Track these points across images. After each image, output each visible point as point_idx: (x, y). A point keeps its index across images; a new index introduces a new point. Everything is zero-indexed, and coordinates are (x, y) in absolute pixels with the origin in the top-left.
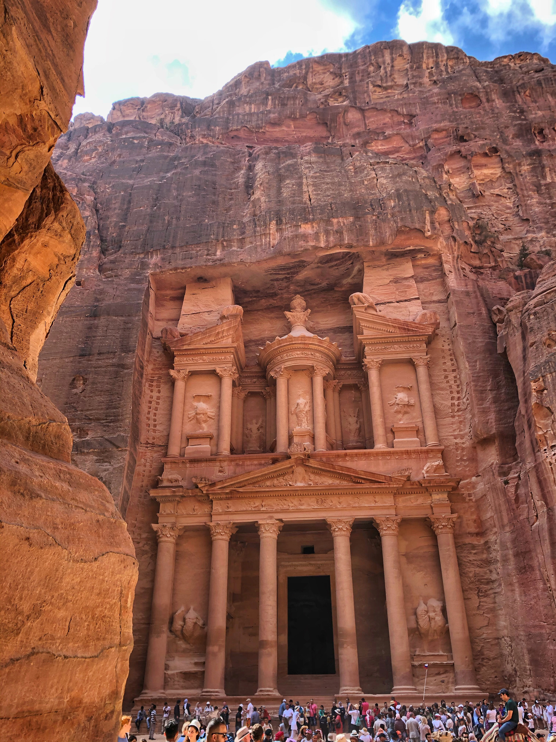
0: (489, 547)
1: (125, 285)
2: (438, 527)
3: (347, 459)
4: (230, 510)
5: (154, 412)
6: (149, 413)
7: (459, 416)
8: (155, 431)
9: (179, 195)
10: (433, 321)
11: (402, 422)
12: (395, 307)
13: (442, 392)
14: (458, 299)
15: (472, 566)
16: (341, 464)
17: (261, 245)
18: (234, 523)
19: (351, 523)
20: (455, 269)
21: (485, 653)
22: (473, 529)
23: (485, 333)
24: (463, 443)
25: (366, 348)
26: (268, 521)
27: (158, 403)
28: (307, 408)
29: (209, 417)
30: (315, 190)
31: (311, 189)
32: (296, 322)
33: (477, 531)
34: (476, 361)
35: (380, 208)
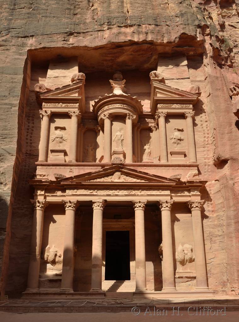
0: (219, 218)
1: (12, 56)
2: (193, 207)
3: (145, 168)
4: (77, 194)
5: (30, 135)
6: (27, 135)
7: (207, 147)
8: (31, 147)
9: (46, 3)
10: (197, 92)
11: (176, 149)
12: (176, 82)
13: (199, 133)
14: (212, 80)
15: (209, 228)
16: (141, 170)
17: (98, 37)
18: (78, 201)
19: (145, 203)
20: (210, 63)
21: (213, 271)
22: (210, 208)
23: (225, 101)
24: (209, 162)
25: (158, 105)
26: (98, 201)
27: (33, 130)
28: (122, 138)
29: (63, 140)
30: (131, 6)
31: (129, 5)
33: (213, 209)
34: (220, 117)
35: (170, 21)
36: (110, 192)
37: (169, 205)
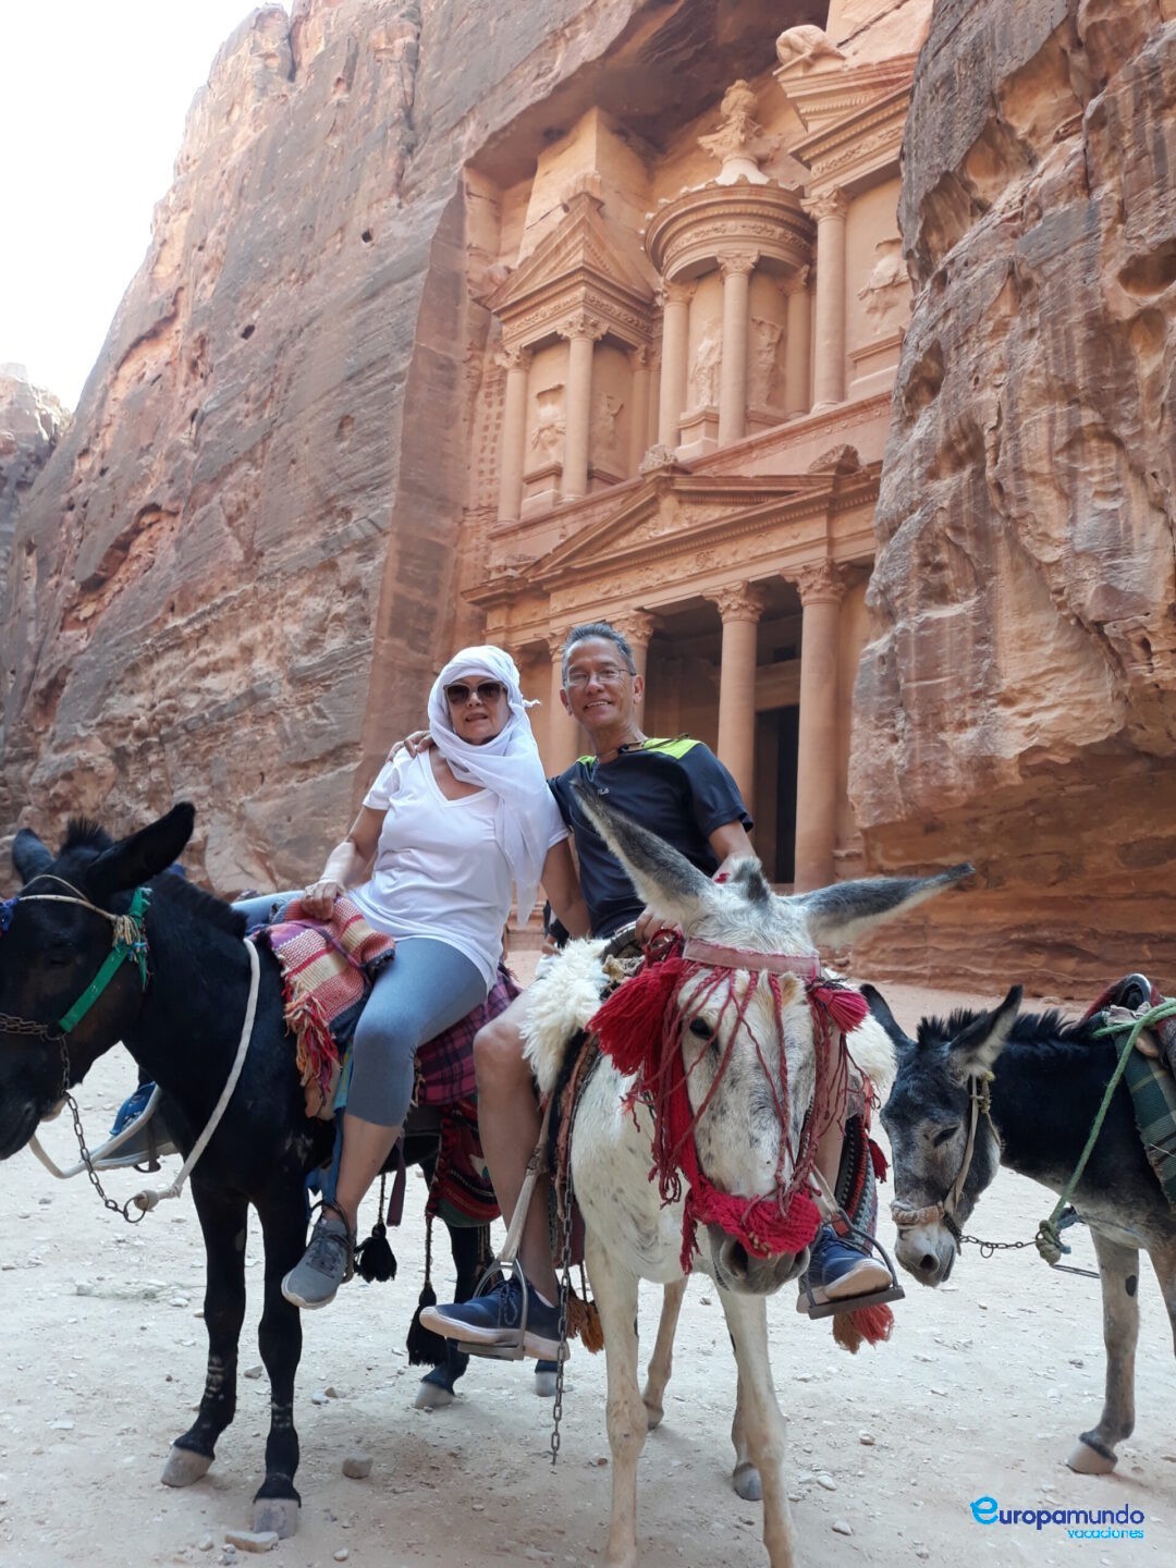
3: (754, 455)
5: (492, 444)
6: (483, 450)
8: (491, 481)
11: (878, 332)
12: (887, 27)
19: (743, 591)
25: (812, 170)
27: (498, 426)
28: (714, 358)
29: (558, 432)
32: (724, 155)
36: (652, 576)
37: (819, 581)
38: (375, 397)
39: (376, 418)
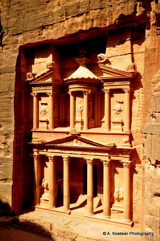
1: (10, 54)
2: (123, 165)
4: (54, 151)
5: (29, 108)
7: (141, 116)
8: (30, 117)
12: (119, 59)
15: (137, 179)
17: (60, 28)
19: (92, 160)
20: (152, 33)
24: (140, 130)
25: (104, 83)
26: (65, 157)
27: (30, 105)
37: (107, 163)
38: (5, 101)
39: (6, 106)
